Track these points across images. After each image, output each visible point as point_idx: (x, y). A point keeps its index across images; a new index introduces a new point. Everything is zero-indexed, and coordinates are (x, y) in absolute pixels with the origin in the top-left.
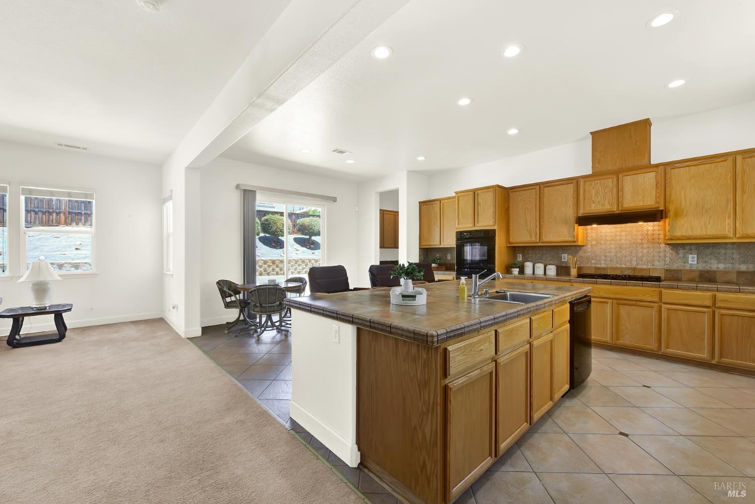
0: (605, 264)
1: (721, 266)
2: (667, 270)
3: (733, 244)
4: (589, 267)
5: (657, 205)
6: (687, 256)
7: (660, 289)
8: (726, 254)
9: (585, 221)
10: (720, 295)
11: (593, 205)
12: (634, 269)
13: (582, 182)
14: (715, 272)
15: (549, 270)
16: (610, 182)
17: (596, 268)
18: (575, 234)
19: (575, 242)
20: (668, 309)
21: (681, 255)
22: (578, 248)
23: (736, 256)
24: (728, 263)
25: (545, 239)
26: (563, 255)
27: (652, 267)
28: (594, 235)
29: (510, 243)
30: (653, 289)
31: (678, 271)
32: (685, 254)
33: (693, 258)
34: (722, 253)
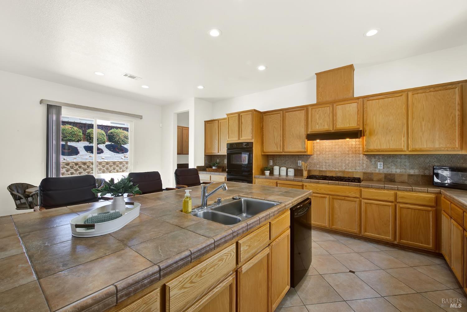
0: (325, 168)
1: (398, 171)
2: (364, 173)
3: (405, 155)
4: (315, 170)
5: (358, 127)
6: (377, 163)
7: (361, 188)
8: (401, 162)
9: (312, 137)
10: (399, 193)
11: (317, 125)
12: (344, 172)
13: (310, 108)
14: (394, 175)
15: (289, 172)
16: (328, 110)
17: (320, 171)
18: (306, 146)
19: (306, 152)
20: (366, 203)
21: (373, 162)
22: (308, 157)
23: (408, 164)
24: (402, 169)
25: (286, 150)
26: (299, 161)
27: (355, 171)
28: (318, 147)
29: (264, 153)
30: (356, 188)
31: (372, 174)
32: (375, 162)
33: (381, 164)
34: (399, 161)
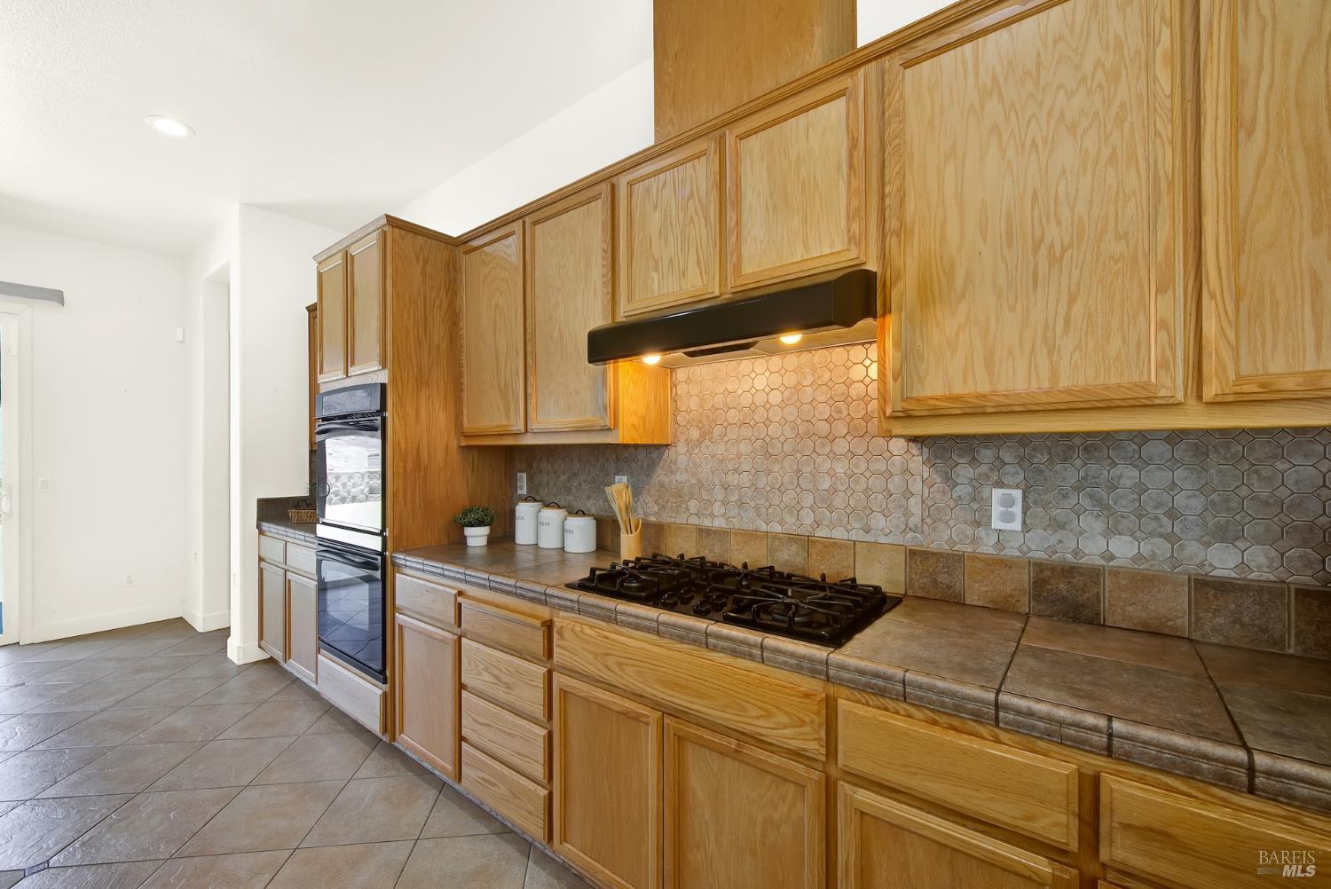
0: (724, 515)
1: (1123, 549)
2: (913, 553)
3: (1174, 437)
5: (853, 254)
6: (985, 494)
7: (832, 689)
8: (1141, 489)
11: (655, 275)
12: (808, 541)
14: (1095, 574)
15: (573, 535)
18: (607, 397)
19: (609, 429)
20: (862, 812)
21: (963, 490)
22: (655, 455)
23: (1190, 503)
24: (1151, 534)
26: (617, 479)
29: (468, 437)
31: (954, 560)
32: (977, 485)
33: (1008, 502)
34: (1126, 482)
